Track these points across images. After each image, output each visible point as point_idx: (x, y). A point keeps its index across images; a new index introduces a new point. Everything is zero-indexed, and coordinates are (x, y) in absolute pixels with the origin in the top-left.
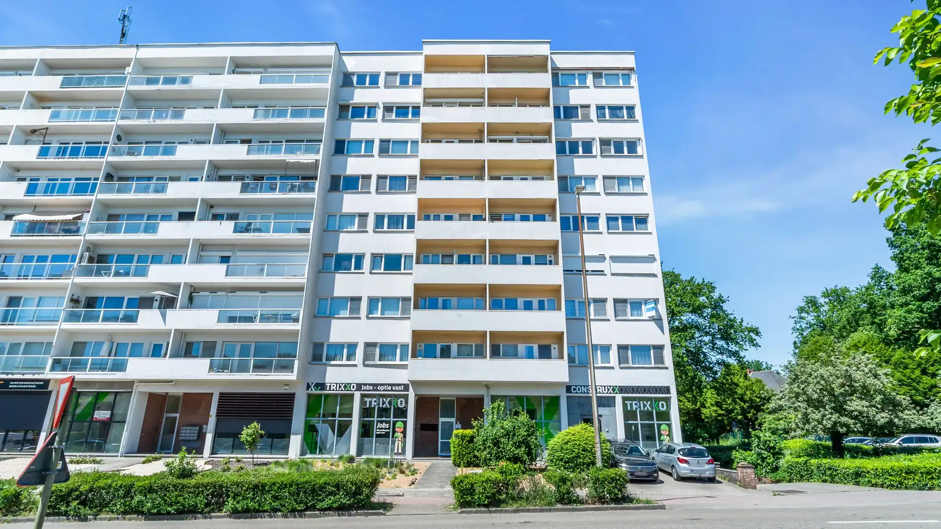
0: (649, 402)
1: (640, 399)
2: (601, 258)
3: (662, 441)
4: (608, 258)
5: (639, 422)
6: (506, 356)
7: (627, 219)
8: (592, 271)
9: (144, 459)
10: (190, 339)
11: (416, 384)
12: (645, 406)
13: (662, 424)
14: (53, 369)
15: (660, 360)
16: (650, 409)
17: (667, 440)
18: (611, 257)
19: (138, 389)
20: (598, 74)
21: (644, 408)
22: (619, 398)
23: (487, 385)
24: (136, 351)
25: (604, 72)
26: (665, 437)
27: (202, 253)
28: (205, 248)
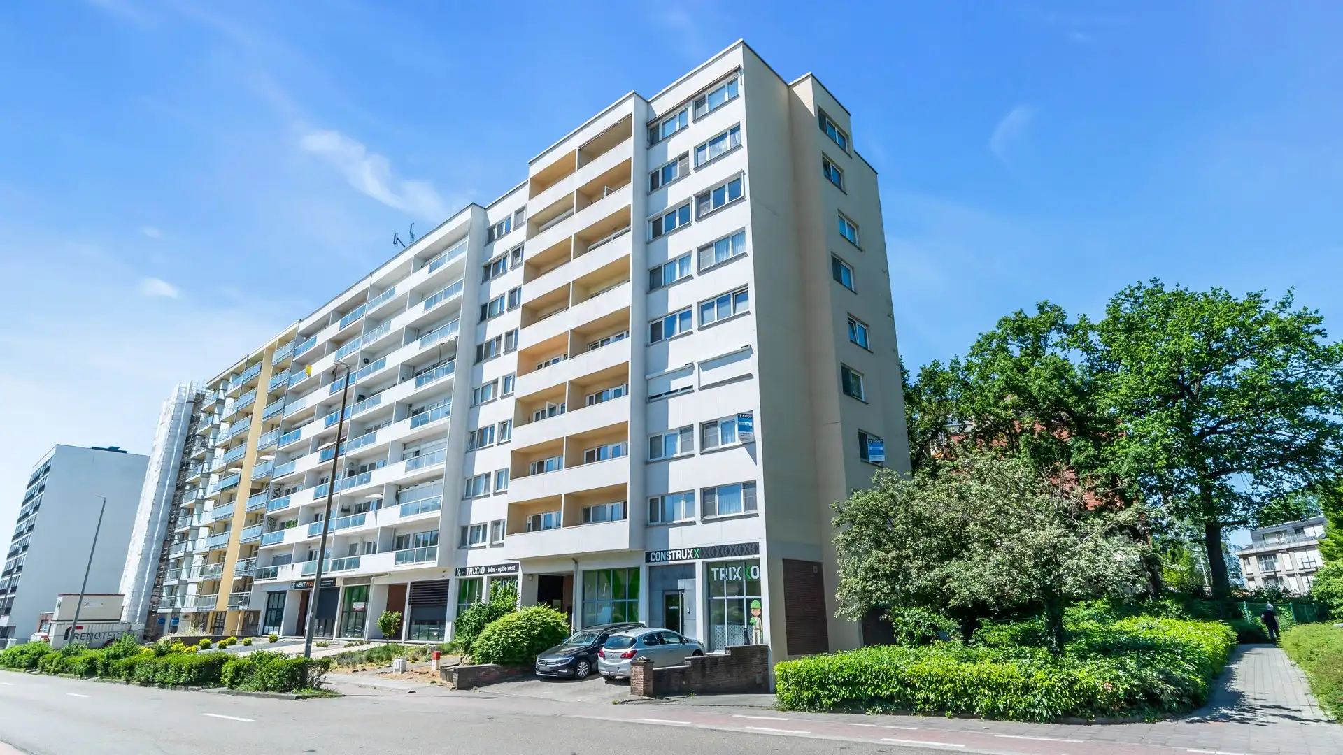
0: (739, 568)
1: (726, 564)
2: (688, 369)
3: (752, 624)
4: (696, 366)
5: (725, 598)
6: (596, 520)
7: (722, 300)
8: (682, 389)
9: (348, 643)
10: (399, 534)
11: (525, 562)
12: (734, 573)
13: (753, 600)
14: (333, 569)
15: (751, 503)
16: (740, 578)
17: (758, 623)
18: (700, 364)
19: (376, 581)
20: (698, 100)
21: (733, 577)
22: (699, 564)
23: (575, 559)
24: (370, 549)
25: (707, 93)
26: (756, 618)
27: (405, 452)
28: (407, 446)
